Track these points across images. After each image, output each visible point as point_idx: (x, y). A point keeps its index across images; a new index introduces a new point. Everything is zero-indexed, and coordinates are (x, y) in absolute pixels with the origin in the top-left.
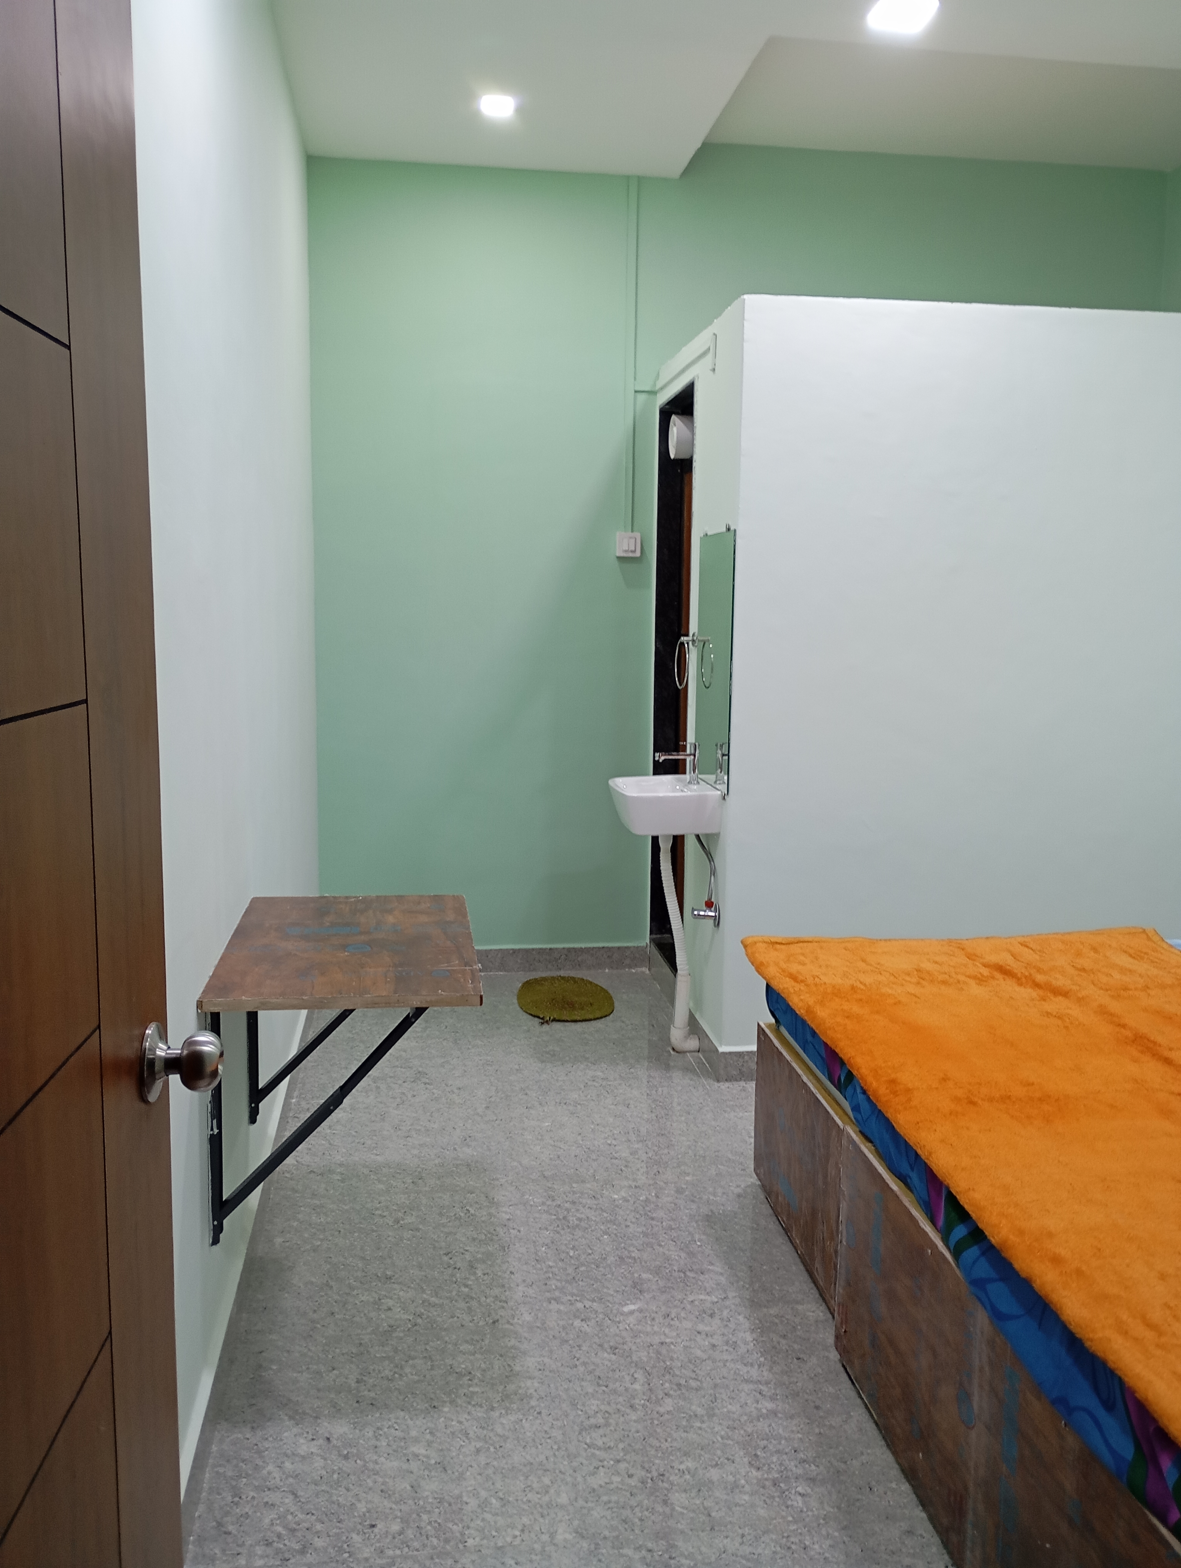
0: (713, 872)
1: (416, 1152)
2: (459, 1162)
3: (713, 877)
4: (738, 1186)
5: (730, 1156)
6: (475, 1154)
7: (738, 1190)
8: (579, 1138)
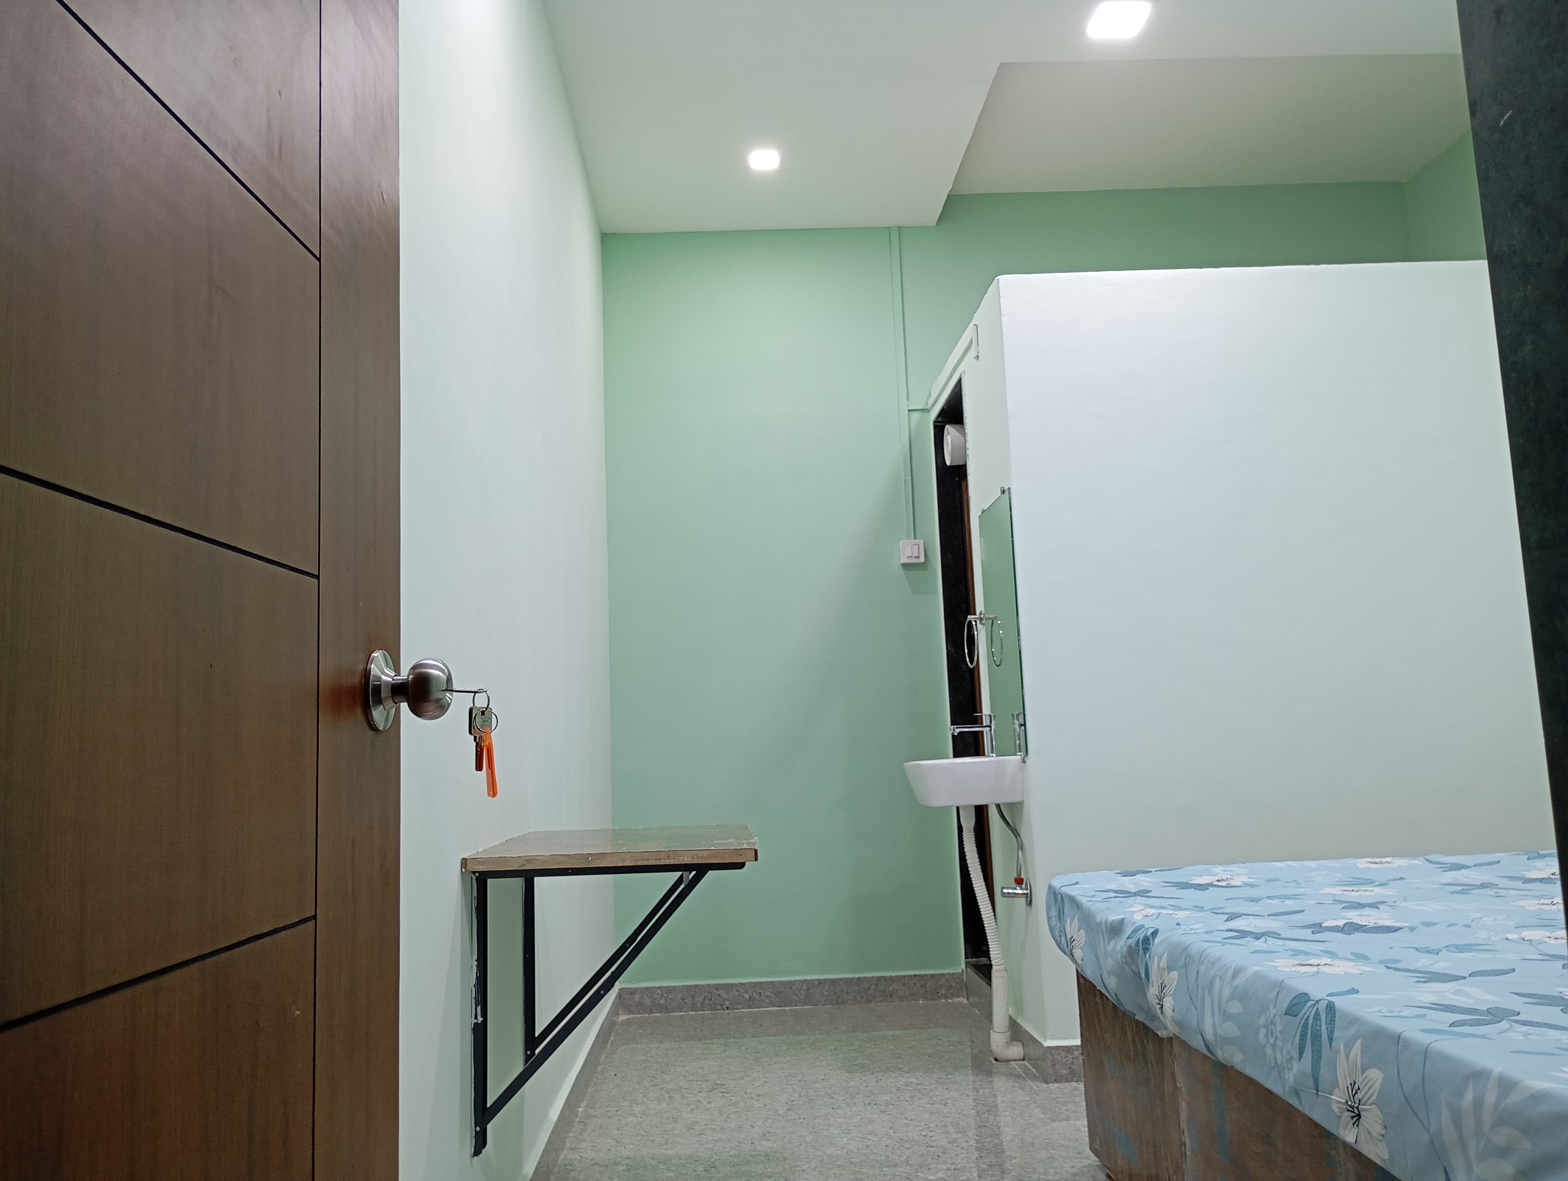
0: (1021, 847)
1: (710, 1146)
2: (756, 1153)
3: (1020, 852)
4: (1073, 1167)
5: (1062, 1142)
6: (775, 1146)
7: (1074, 1170)
8: (891, 1131)
